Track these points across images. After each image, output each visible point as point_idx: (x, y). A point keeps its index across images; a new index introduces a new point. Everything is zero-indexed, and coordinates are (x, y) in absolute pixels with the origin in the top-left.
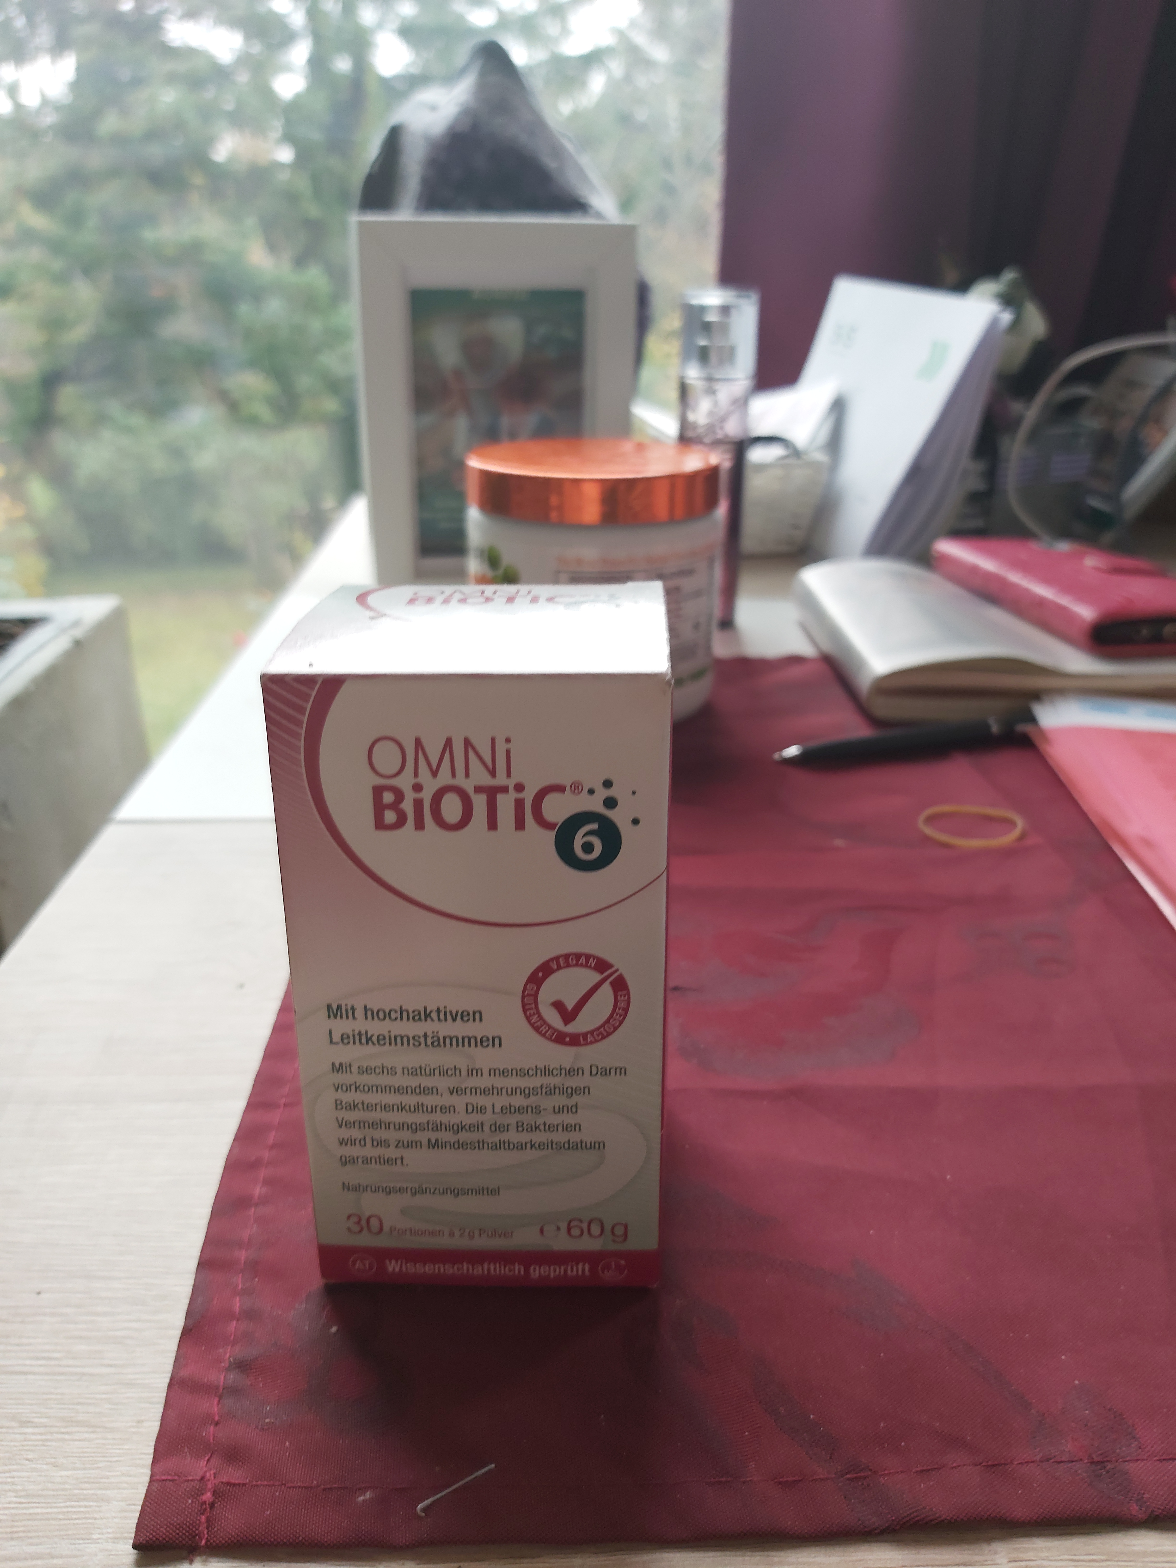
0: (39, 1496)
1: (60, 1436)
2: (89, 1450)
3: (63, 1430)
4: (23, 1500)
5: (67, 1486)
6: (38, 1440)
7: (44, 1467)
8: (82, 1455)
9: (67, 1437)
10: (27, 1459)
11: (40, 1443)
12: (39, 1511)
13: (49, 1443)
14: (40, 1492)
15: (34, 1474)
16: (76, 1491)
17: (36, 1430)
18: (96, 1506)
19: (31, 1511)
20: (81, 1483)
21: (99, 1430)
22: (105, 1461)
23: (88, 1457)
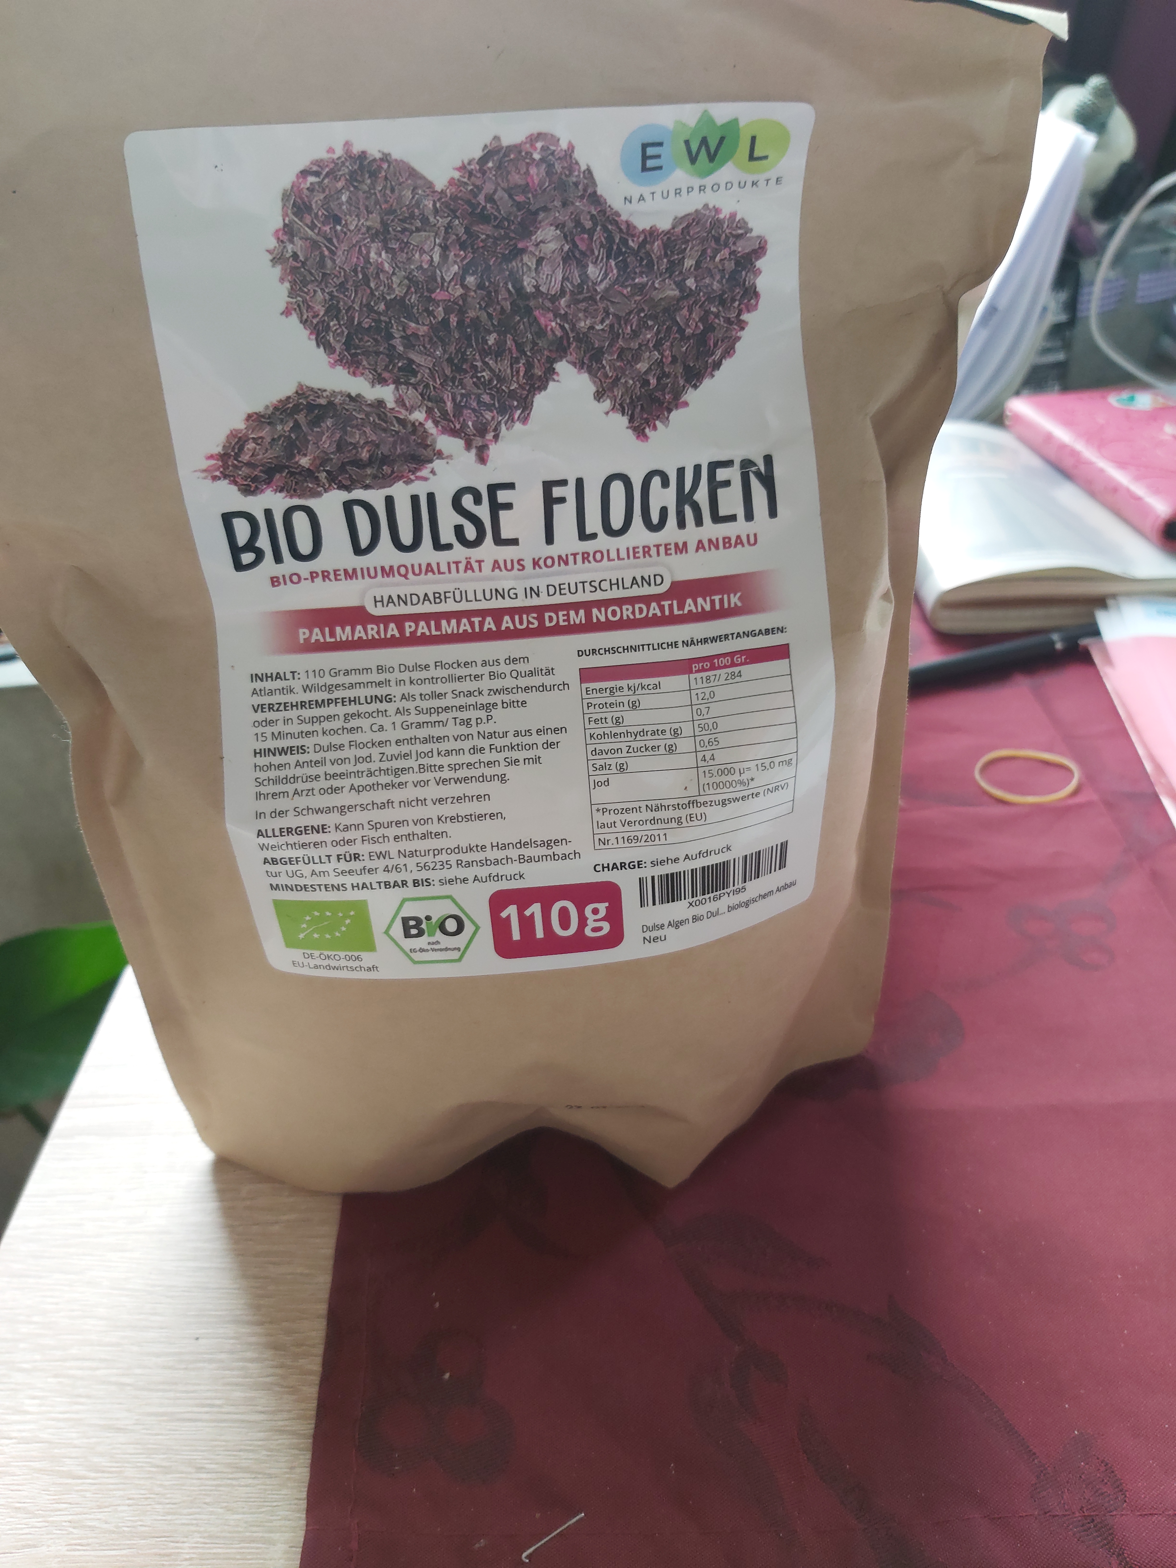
0: (218, 1537)
1: (229, 1482)
2: (253, 1495)
3: (230, 1476)
4: (208, 1541)
5: (240, 1529)
6: (212, 1486)
7: (219, 1510)
8: (247, 1500)
9: (234, 1482)
10: (205, 1503)
11: (214, 1488)
12: (219, 1551)
13: (221, 1488)
14: (219, 1534)
15: (213, 1516)
16: (248, 1534)
17: (209, 1476)
18: (265, 1548)
19: (215, 1551)
20: (250, 1526)
21: (259, 1476)
22: (267, 1506)
23: (254, 1502)
